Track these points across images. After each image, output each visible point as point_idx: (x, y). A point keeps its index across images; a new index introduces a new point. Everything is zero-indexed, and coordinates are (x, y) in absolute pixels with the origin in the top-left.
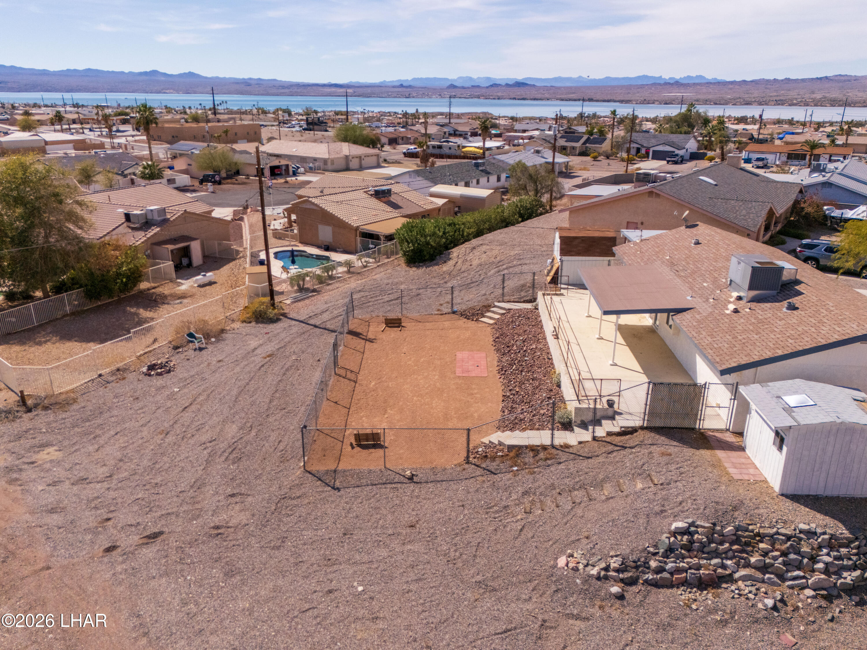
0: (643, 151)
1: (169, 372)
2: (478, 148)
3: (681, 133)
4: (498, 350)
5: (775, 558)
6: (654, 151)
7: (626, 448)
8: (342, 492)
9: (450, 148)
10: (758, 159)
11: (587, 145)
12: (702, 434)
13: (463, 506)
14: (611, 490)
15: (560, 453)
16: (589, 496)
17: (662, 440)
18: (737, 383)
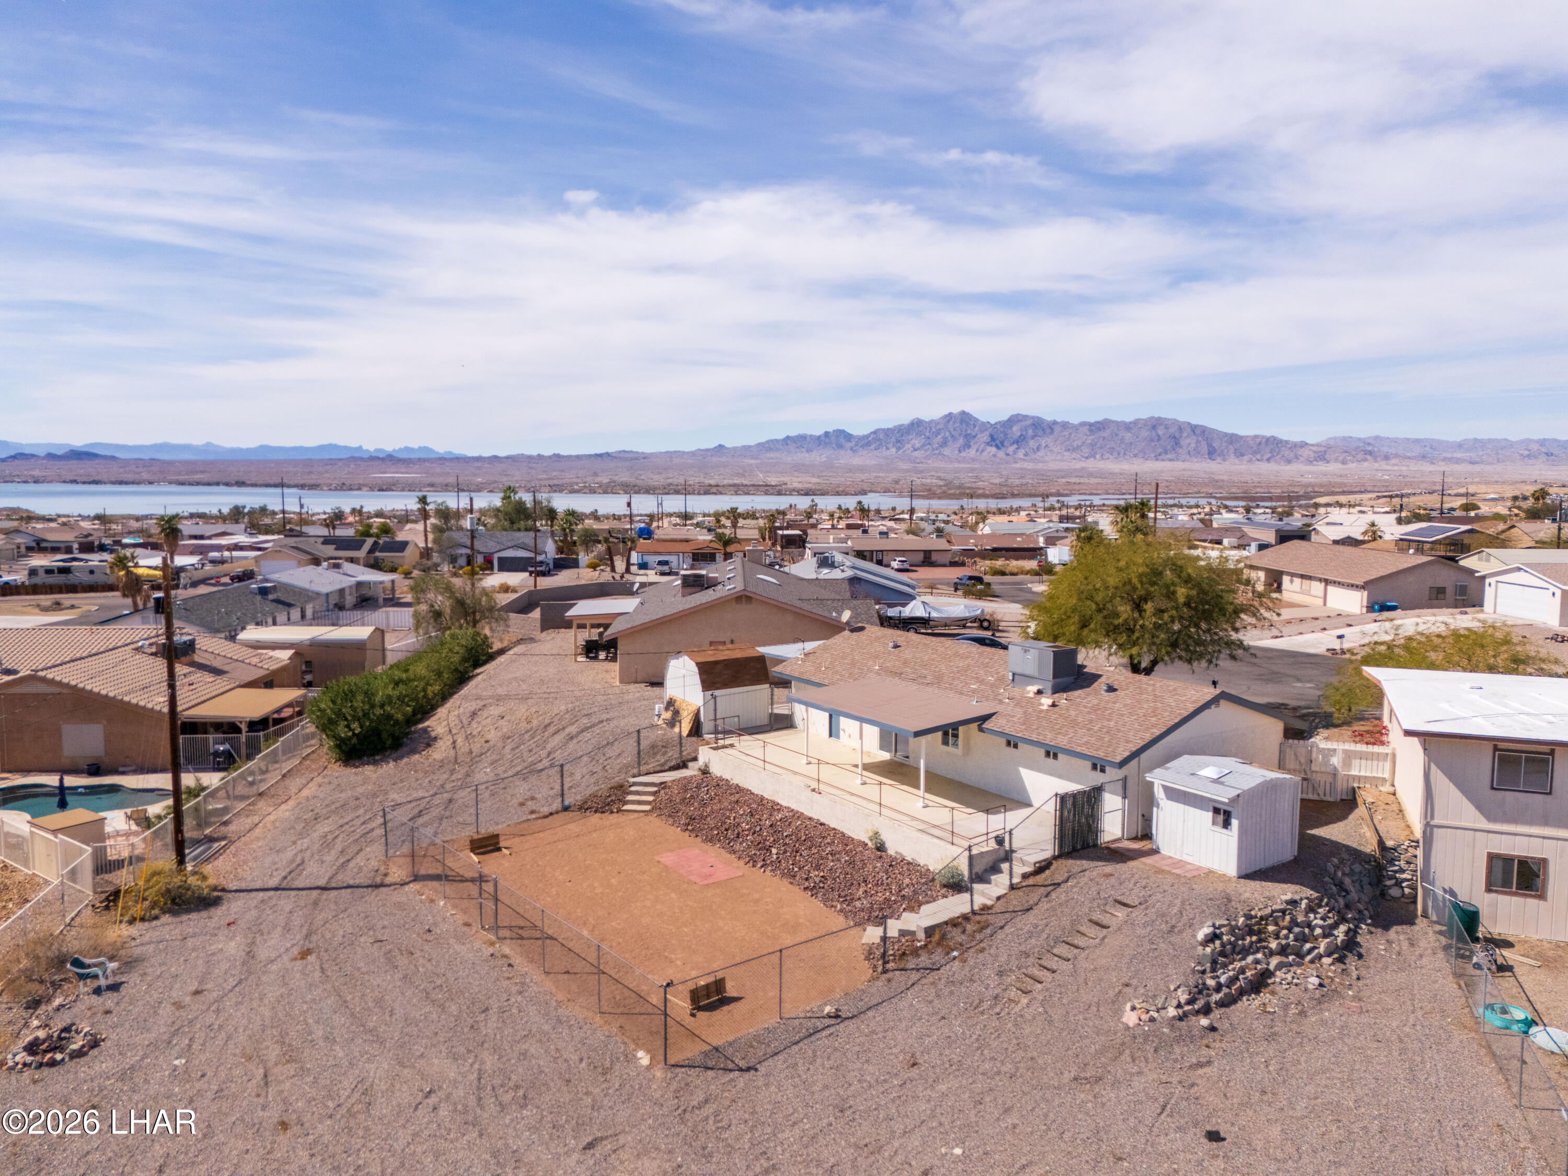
0: (480, 559)
1: (95, 1043)
2: (156, 568)
3: (519, 530)
4: (710, 840)
5: (1287, 937)
6: (500, 559)
7: (1059, 884)
8: (762, 1069)
9: (92, 572)
10: (660, 563)
11: (377, 554)
12: (1108, 848)
13: (943, 1018)
14: (1093, 931)
15: (989, 917)
16: (1077, 947)
17: (1085, 864)
18: (1126, 777)
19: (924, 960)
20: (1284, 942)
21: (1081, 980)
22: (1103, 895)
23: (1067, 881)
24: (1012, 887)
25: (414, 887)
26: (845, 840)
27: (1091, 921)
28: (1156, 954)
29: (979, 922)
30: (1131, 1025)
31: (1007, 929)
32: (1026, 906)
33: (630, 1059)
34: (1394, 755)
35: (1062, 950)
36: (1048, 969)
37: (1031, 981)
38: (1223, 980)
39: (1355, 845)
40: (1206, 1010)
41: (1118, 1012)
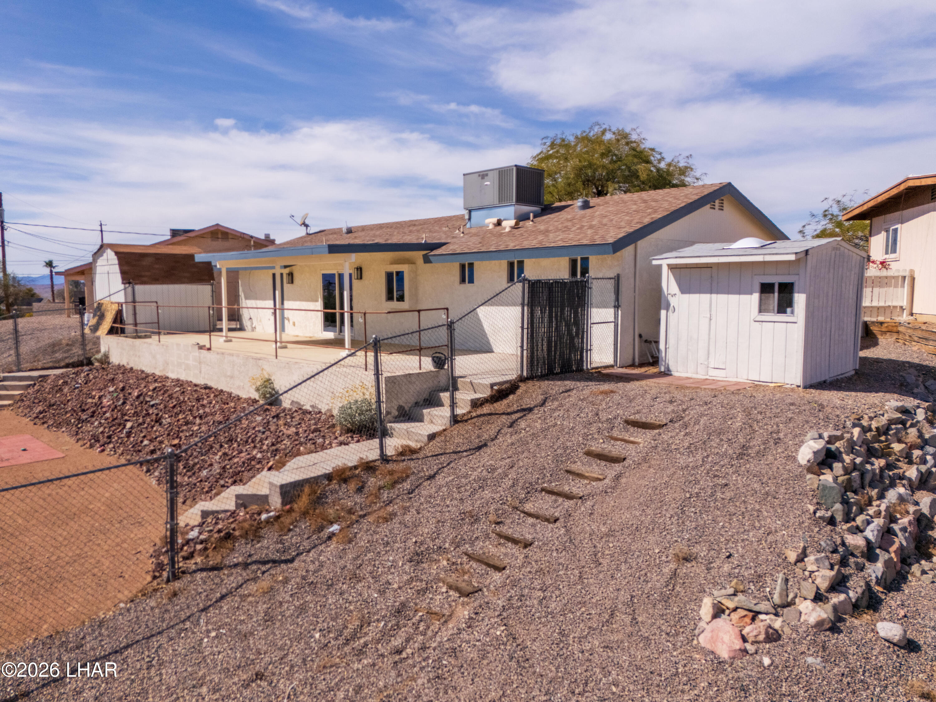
4: (58, 424)
5: (923, 461)
7: (530, 410)
12: (598, 373)
13: (259, 676)
14: (597, 469)
15: (412, 464)
16: (569, 497)
17: (569, 384)
18: (618, 276)
19: (266, 545)
20: (923, 468)
21: (585, 556)
22: (604, 416)
23: (543, 404)
24: (455, 420)
27: (589, 453)
28: (729, 494)
29: (391, 473)
30: (724, 654)
31: (440, 480)
32: (476, 442)
34: (913, 279)
35: (542, 504)
36: (515, 542)
37: (480, 568)
38: (871, 533)
39: (917, 361)
40: (872, 602)
41: (686, 623)
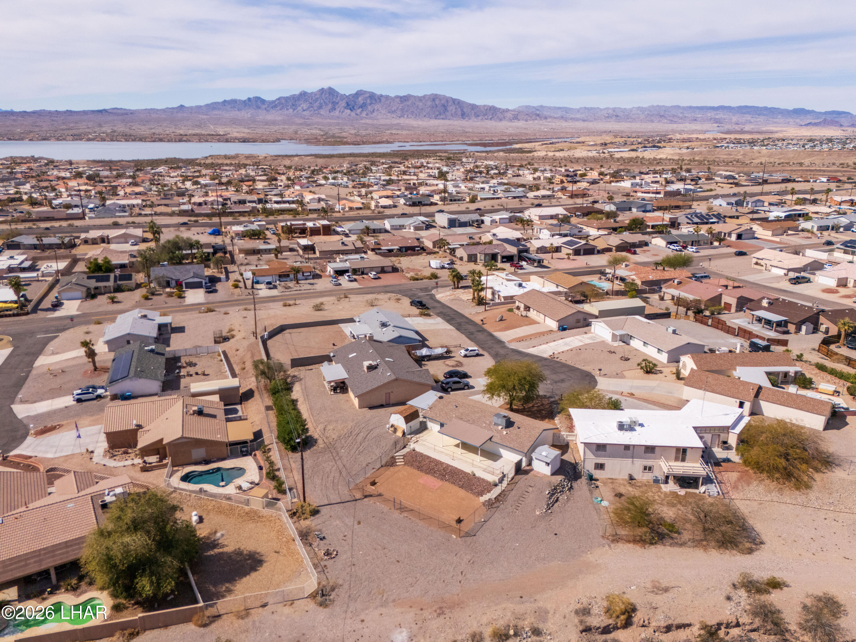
4: (428, 474)
7: (517, 482)
8: (477, 535)
12: (525, 471)
13: (504, 518)
14: (526, 494)
16: (524, 498)
17: (522, 476)
18: (527, 455)
19: (496, 505)
21: (527, 505)
22: (526, 484)
23: (519, 481)
24: (508, 484)
25: (366, 500)
26: (465, 473)
27: (525, 491)
28: (540, 498)
29: (503, 494)
30: (538, 514)
31: (510, 495)
32: (512, 489)
33: (452, 537)
35: (521, 499)
36: (520, 504)
37: (518, 507)
38: (551, 501)
39: (569, 460)
40: (549, 509)
41: (535, 512)
